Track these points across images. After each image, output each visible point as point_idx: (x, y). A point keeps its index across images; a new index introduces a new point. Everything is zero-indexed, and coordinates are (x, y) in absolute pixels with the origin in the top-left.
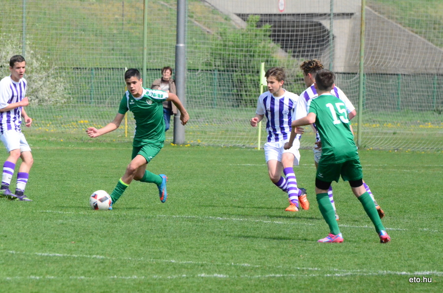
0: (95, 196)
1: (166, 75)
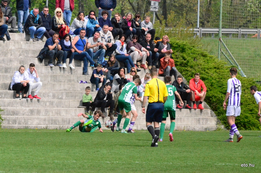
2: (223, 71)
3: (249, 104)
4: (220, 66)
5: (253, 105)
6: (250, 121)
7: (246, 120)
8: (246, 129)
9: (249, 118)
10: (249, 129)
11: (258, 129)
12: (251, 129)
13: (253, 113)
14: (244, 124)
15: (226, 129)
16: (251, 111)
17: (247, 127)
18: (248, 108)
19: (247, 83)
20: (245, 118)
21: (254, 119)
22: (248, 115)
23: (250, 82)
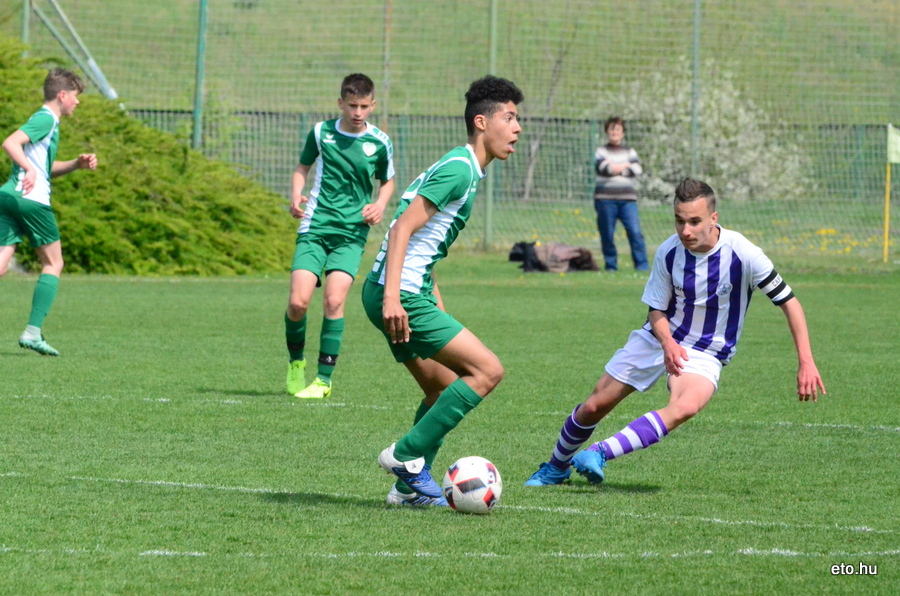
0: (453, 472)
1: (614, 135)
2: (15, 73)
3: (99, 187)
4: (8, 56)
5: (115, 188)
6: (101, 243)
7: (89, 240)
8: (89, 269)
9: (98, 233)
10: (99, 269)
11: (130, 270)
12: (105, 272)
13: (114, 218)
14: (81, 254)
15: (21, 271)
16: (107, 208)
17: (92, 263)
18: (98, 198)
19: (96, 116)
20: (86, 231)
21: (116, 236)
22: (95, 222)
23: (107, 113)
